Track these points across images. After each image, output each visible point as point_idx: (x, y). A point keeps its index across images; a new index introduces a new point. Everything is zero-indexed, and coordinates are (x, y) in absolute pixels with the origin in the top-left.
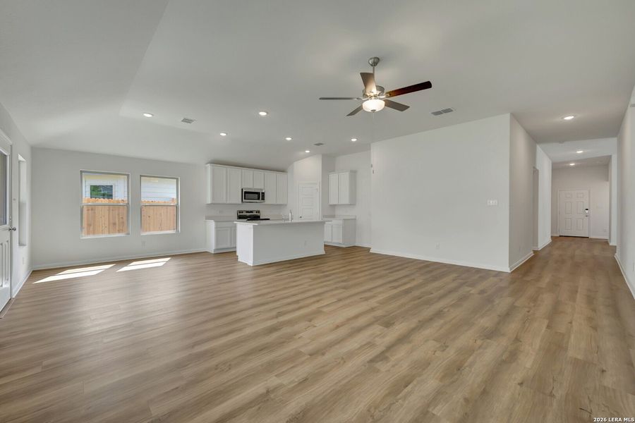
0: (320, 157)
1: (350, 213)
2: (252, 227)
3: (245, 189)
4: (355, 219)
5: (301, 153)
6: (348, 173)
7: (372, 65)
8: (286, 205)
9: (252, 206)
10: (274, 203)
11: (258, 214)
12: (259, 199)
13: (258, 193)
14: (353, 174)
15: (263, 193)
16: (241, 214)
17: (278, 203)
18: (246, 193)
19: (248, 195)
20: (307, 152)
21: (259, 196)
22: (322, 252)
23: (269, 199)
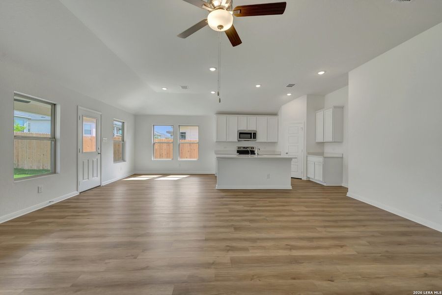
0: (306, 97)
1: (337, 151)
3: (240, 130)
4: (342, 158)
6: (332, 109)
8: (277, 143)
9: (247, 144)
10: (266, 141)
11: (252, 149)
12: (251, 138)
13: (251, 134)
15: (255, 134)
16: (239, 149)
17: (269, 141)
18: (240, 133)
19: (243, 135)
20: (289, 94)
21: (252, 135)
23: (260, 138)
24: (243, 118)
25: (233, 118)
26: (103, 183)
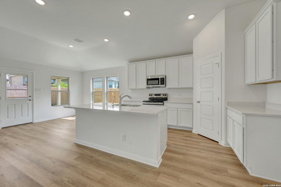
12: (159, 84)
13: (158, 79)
15: (163, 79)
17: (180, 87)
18: (148, 80)
23: (170, 83)
24: (151, 63)
25: (142, 65)
26: (35, 121)
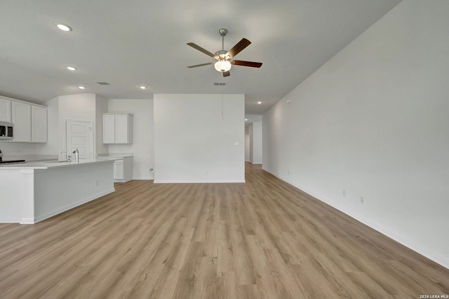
0: (95, 95)
1: (128, 152)
2: (32, 172)
4: (132, 157)
5: (73, 88)
6: (126, 116)
7: (221, 34)
8: (45, 143)
10: (28, 140)
12: (5, 135)
13: (4, 127)
14: (131, 116)
15: (10, 129)
17: (33, 141)
20: (82, 88)
21: (6, 131)
22: (113, 190)
23: (19, 134)
